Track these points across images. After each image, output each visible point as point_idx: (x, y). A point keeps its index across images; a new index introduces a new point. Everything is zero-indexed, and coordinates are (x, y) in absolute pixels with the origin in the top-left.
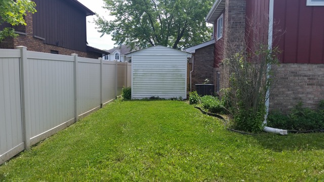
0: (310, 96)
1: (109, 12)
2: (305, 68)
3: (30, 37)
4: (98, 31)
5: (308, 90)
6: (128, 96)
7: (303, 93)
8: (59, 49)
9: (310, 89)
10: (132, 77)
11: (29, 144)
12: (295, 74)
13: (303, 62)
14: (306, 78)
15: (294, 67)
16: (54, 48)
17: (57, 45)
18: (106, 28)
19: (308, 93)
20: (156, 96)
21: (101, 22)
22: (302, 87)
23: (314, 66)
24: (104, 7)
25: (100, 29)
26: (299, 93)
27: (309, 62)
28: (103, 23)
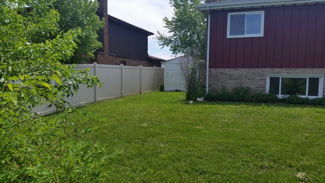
0: (230, 85)
1: (168, 30)
2: (227, 71)
3: (107, 54)
4: (160, 45)
5: (229, 82)
6: (162, 89)
7: (226, 84)
8: (127, 60)
9: (230, 82)
10: (165, 77)
11: (97, 101)
12: (222, 74)
13: (226, 68)
14: (227, 76)
15: (221, 70)
16: (123, 60)
17: (125, 58)
18: (165, 41)
19: (229, 84)
20: (179, 89)
21: (161, 38)
22: (225, 80)
23: (232, 69)
24: (164, 27)
25: (161, 43)
26: (224, 84)
27: (229, 67)
28: (163, 38)
